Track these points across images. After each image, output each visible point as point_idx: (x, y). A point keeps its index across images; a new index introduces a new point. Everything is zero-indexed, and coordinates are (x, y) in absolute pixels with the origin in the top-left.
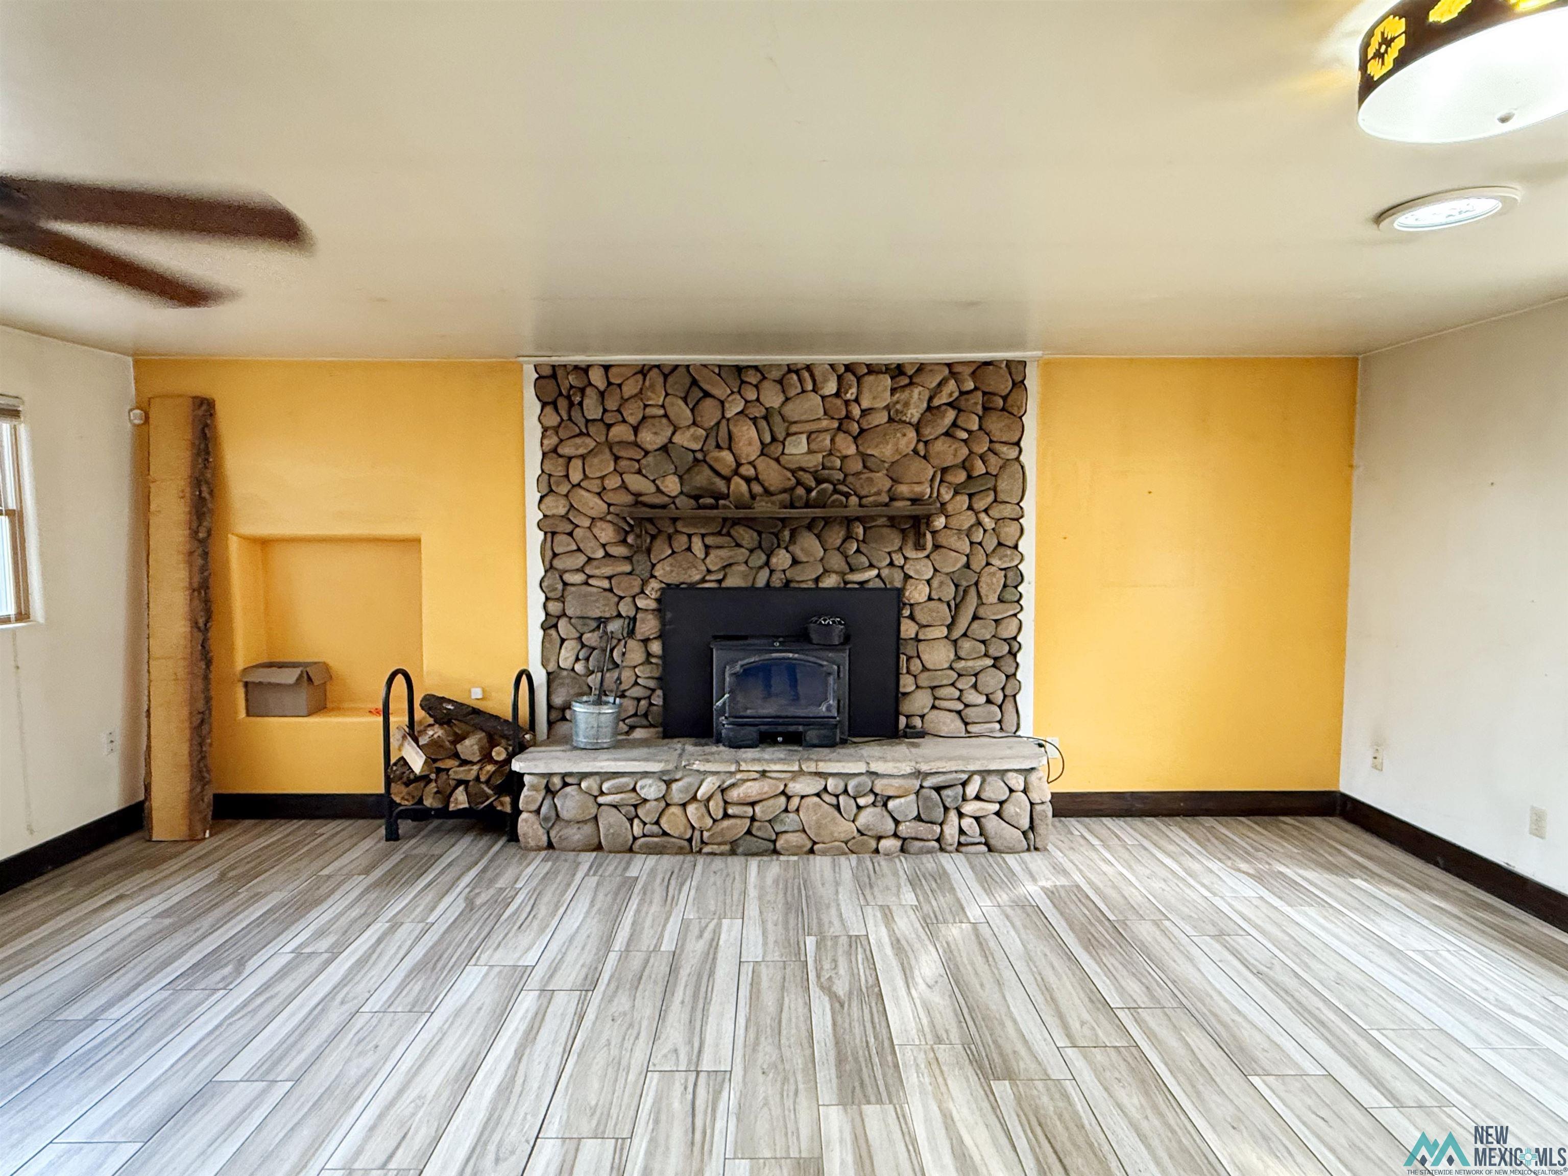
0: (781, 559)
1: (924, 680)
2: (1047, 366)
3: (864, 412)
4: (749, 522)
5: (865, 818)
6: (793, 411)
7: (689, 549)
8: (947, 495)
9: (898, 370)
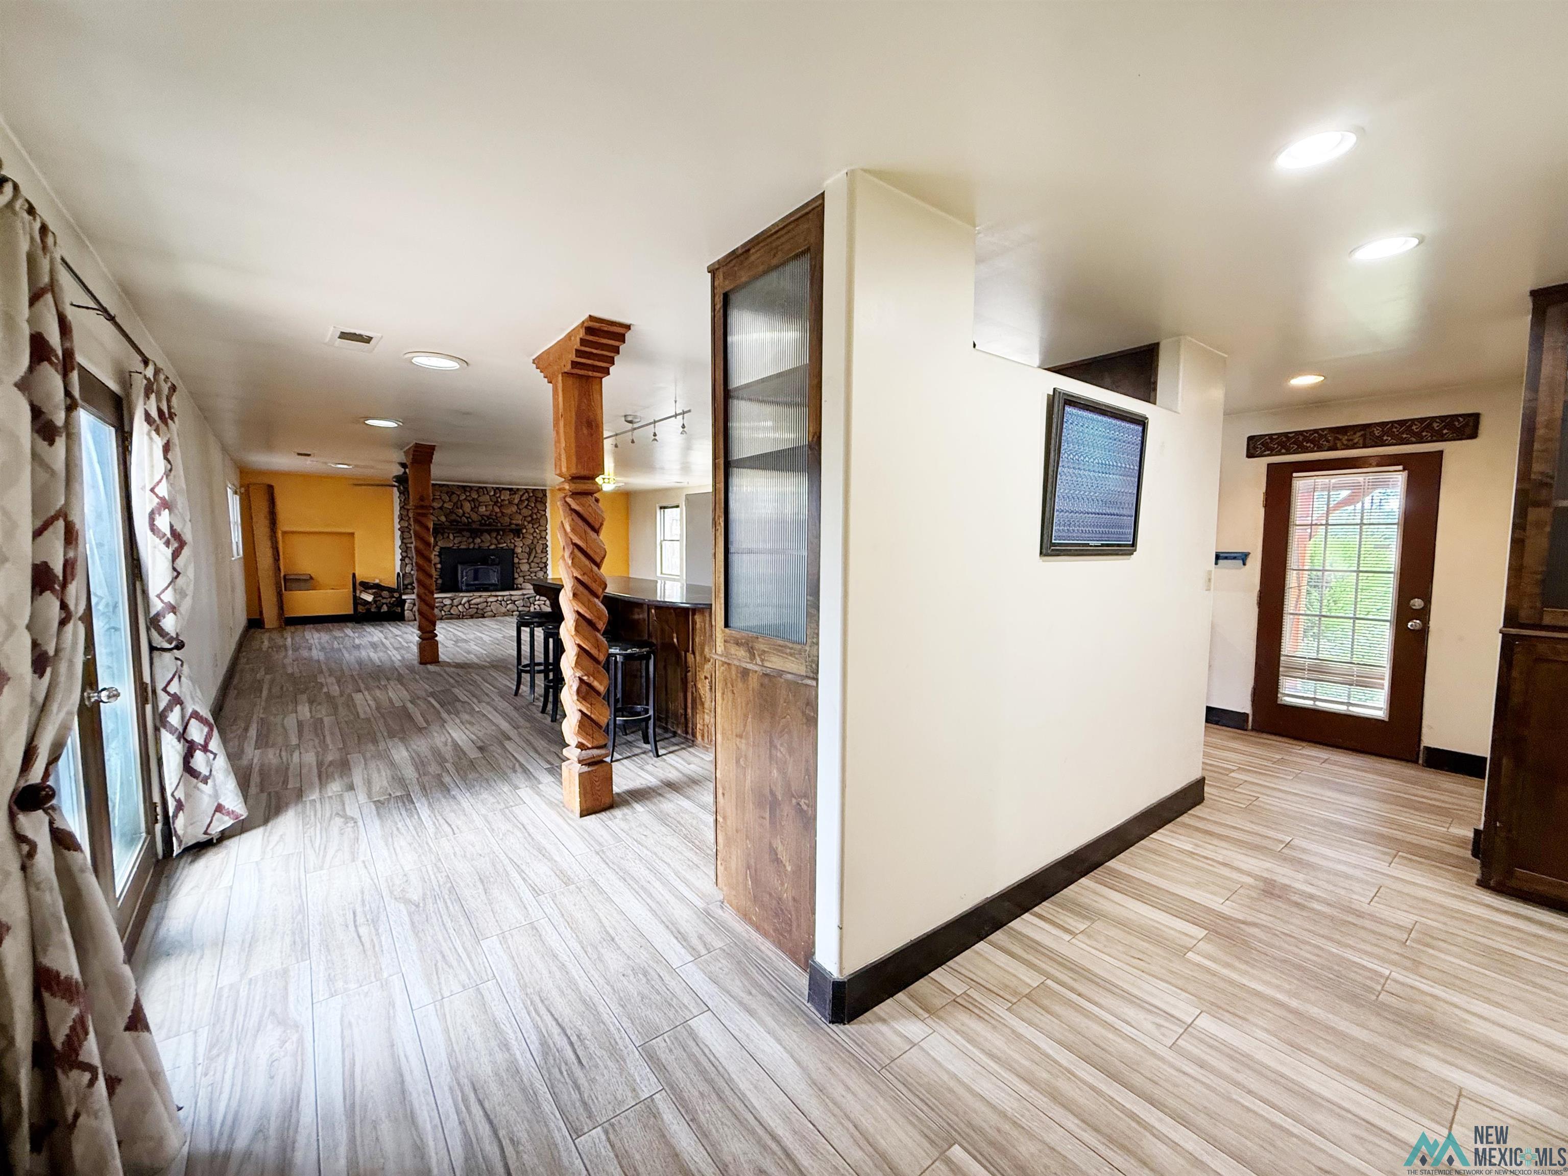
0: (478, 540)
1: (521, 574)
2: (552, 491)
3: (502, 500)
4: (468, 530)
5: (508, 607)
6: (481, 499)
7: (448, 537)
8: (526, 523)
9: (510, 490)
